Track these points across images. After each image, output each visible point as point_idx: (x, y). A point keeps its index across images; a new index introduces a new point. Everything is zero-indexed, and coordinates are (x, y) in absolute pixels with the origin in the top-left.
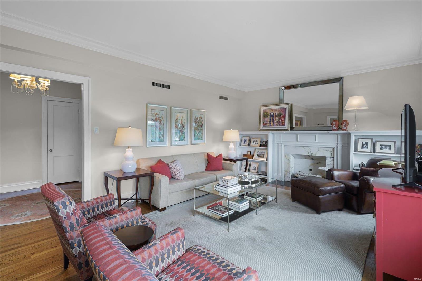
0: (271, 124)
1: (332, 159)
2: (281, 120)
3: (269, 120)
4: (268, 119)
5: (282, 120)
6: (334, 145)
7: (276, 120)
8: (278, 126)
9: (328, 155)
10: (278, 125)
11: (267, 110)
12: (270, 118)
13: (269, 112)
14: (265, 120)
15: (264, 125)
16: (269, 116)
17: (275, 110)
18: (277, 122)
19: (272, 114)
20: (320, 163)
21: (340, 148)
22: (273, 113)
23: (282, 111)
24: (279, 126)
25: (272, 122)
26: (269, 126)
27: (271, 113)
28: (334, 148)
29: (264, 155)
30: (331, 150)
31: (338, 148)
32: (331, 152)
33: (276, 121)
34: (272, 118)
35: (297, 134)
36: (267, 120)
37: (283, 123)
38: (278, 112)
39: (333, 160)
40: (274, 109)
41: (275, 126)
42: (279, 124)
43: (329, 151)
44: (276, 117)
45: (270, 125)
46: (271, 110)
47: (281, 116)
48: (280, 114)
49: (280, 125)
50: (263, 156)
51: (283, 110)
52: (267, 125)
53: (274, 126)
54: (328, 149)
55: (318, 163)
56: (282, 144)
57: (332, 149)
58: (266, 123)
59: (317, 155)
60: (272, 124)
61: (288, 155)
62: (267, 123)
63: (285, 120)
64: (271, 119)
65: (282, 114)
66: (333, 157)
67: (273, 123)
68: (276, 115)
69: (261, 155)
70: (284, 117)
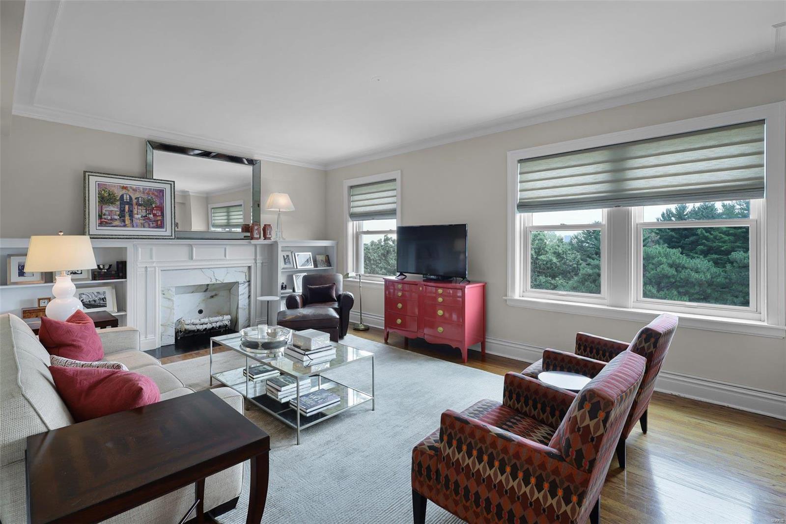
0: (124, 221)
1: (247, 284)
2: (152, 216)
3: (118, 213)
4: (115, 209)
5: (155, 215)
6: (251, 263)
7: (139, 213)
8: (144, 227)
9: (241, 278)
10: (146, 225)
11: (112, 186)
12: (121, 208)
13: (118, 193)
14: (104, 211)
15: (101, 224)
16: (118, 203)
17: (135, 190)
18: (144, 218)
19: (126, 198)
20: (215, 295)
21: (259, 265)
22: (130, 196)
23: (153, 194)
24: (150, 227)
25: (127, 218)
26: (120, 226)
27: (122, 196)
28: (249, 267)
29: (104, 299)
30: (246, 270)
31: (256, 266)
32: (246, 273)
33: (140, 216)
34: (127, 207)
35: (191, 246)
36: (111, 211)
37: (159, 223)
38: (145, 197)
39: (249, 285)
40: (131, 187)
41: (137, 226)
42: (149, 224)
43: (242, 272)
44: (140, 207)
45: (123, 224)
46: (124, 188)
47: (151, 205)
48: (149, 200)
49: (151, 225)
50: (102, 302)
51: (156, 193)
52: (114, 224)
53: (133, 227)
54: (241, 269)
55: (212, 297)
56: (157, 268)
57: (247, 268)
58: (109, 218)
59: (225, 281)
60: (128, 222)
61: (169, 290)
62: (111, 219)
63: (163, 215)
64: (124, 210)
65: (154, 202)
66: (249, 281)
67: (132, 220)
68: (138, 201)
69: (95, 301)
70: (161, 209)
